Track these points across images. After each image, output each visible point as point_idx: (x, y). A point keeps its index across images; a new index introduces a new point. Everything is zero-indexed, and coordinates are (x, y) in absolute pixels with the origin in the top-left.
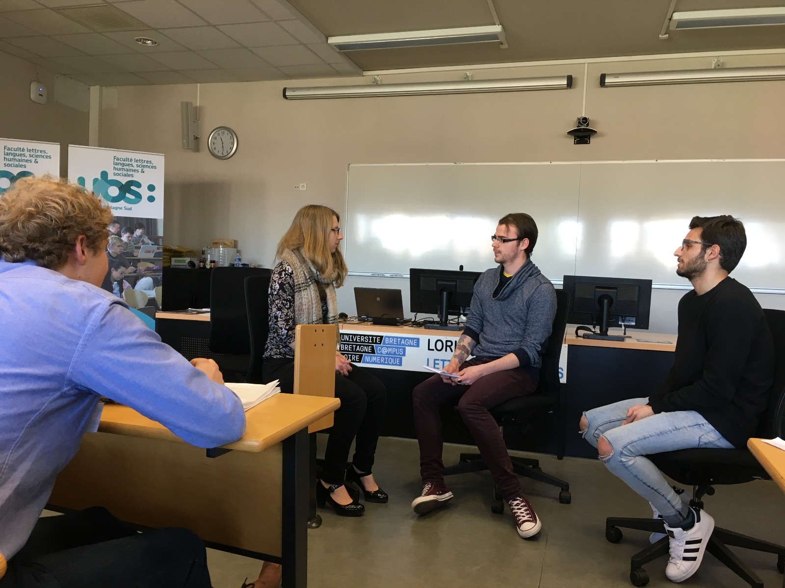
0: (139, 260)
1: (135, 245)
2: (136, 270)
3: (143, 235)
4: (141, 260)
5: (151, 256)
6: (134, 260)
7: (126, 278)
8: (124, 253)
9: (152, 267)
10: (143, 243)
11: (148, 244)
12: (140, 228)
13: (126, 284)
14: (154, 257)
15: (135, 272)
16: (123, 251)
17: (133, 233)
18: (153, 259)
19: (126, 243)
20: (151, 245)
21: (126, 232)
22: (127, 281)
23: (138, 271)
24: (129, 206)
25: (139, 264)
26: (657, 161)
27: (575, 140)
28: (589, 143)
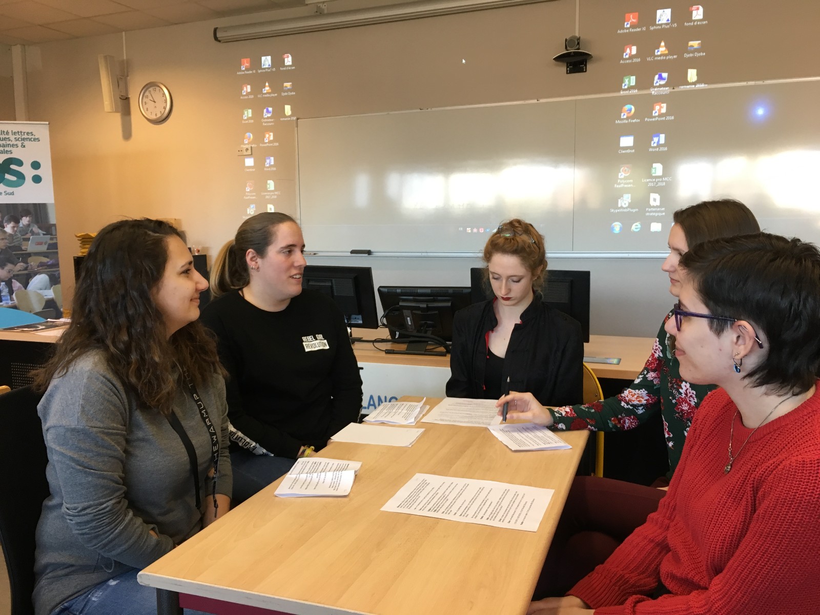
0: (29, 255)
1: (23, 237)
2: (27, 267)
3: (32, 224)
4: (32, 254)
5: (44, 248)
6: (22, 254)
7: (16, 277)
8: (10, 247)
9: (46, 261)
10: (33, 233)
11: (38, 234)
12: (26, 216)
13: (16, 285)
14: (48, 249)
15: (26, 269)
16: (8, 245)
17: (19, 222)
18: (46, 252)
19: (11, 234)
20: (42, 235)
21: (9, 221)
22: (17, 281)
23: (30, 267)
24: (10, 190)
25: (30, 259)
26: (674, 89)
27: (567, 67)
28: (586, 71)
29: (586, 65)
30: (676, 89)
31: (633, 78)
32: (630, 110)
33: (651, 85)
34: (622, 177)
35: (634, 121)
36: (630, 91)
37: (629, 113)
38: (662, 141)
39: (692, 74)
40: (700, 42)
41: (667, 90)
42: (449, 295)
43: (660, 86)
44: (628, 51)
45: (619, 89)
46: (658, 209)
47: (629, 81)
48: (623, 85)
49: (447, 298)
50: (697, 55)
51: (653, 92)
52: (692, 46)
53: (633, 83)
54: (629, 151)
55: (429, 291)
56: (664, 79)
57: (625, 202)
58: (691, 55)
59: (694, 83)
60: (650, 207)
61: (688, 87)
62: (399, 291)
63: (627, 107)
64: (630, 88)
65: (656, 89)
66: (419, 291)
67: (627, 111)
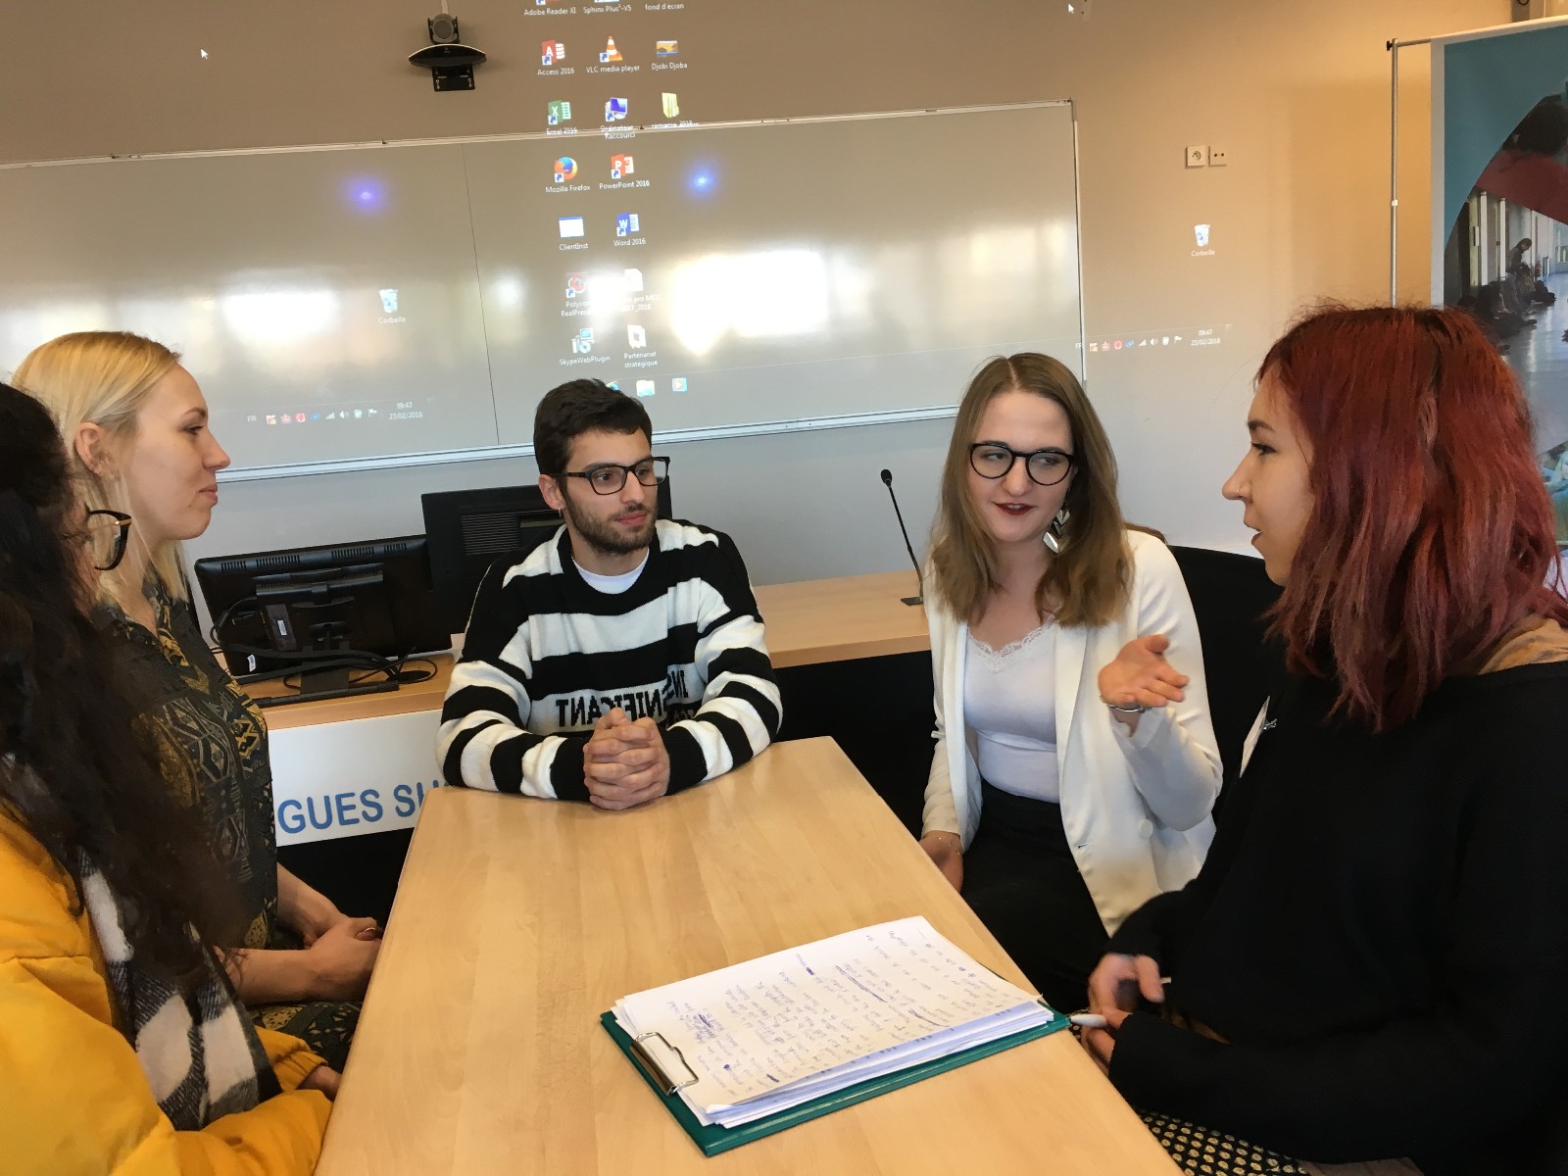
26: (642, 128)
27: (435, 79)
28: (473, 88)
29: (472, 77)
30: (647, 130)
31: (566, 106)
32: (569, 167)
33: (600, 121)
34: (573, 295)
35: (580, 188)
36: (563, 130)
37: (567, 173)
38: (635, 228)
39: (670, 103)
40: (676, 42)
41: (630, 131)
42: (376, 558)
43: (617, 123)
44: (549, 52)
45: (544, 126)
46: (645, 355)
47: (560, 111)
48: (550, 118)
49: (374, 564)
50: (674, 66)
51: (607, 132)
52: (663, 50)
53: (567, 115)
54: (577, 246)
55: (328, 555)
56: (623, 110)
57: (584, 343)
58: (664, 67)
59: (676, 120)
60: (632, 351)
61: (666, 126)
62: (251, 564)
63: (563, 162)
64: (563, 125)
65: (610, 129)
66: (303, 558)
67: (565, 168)
